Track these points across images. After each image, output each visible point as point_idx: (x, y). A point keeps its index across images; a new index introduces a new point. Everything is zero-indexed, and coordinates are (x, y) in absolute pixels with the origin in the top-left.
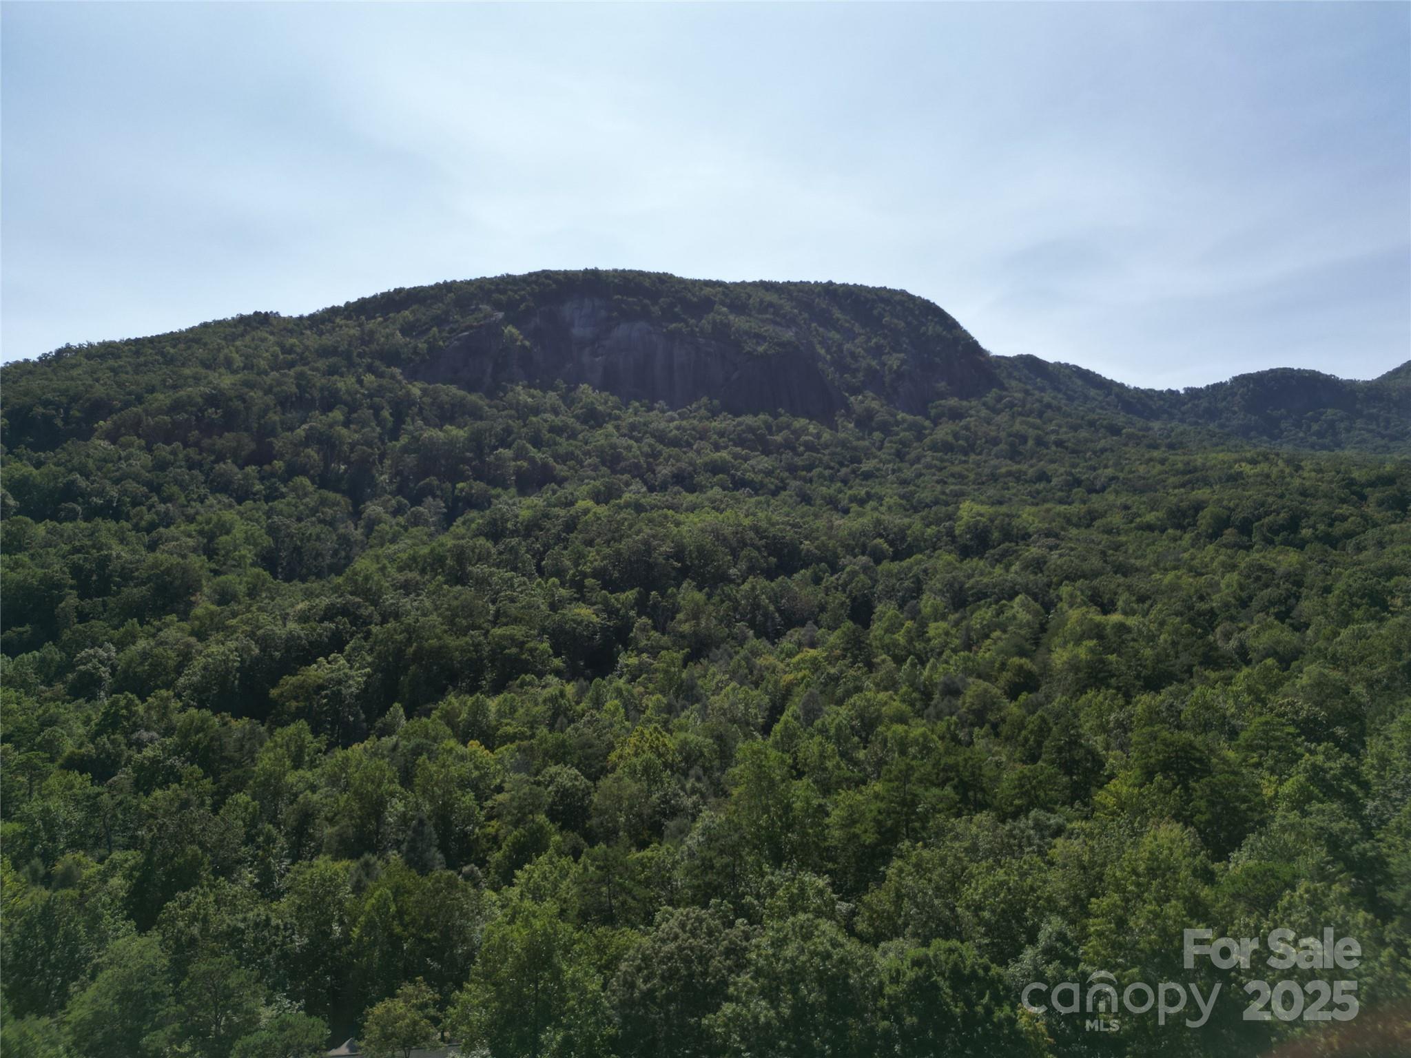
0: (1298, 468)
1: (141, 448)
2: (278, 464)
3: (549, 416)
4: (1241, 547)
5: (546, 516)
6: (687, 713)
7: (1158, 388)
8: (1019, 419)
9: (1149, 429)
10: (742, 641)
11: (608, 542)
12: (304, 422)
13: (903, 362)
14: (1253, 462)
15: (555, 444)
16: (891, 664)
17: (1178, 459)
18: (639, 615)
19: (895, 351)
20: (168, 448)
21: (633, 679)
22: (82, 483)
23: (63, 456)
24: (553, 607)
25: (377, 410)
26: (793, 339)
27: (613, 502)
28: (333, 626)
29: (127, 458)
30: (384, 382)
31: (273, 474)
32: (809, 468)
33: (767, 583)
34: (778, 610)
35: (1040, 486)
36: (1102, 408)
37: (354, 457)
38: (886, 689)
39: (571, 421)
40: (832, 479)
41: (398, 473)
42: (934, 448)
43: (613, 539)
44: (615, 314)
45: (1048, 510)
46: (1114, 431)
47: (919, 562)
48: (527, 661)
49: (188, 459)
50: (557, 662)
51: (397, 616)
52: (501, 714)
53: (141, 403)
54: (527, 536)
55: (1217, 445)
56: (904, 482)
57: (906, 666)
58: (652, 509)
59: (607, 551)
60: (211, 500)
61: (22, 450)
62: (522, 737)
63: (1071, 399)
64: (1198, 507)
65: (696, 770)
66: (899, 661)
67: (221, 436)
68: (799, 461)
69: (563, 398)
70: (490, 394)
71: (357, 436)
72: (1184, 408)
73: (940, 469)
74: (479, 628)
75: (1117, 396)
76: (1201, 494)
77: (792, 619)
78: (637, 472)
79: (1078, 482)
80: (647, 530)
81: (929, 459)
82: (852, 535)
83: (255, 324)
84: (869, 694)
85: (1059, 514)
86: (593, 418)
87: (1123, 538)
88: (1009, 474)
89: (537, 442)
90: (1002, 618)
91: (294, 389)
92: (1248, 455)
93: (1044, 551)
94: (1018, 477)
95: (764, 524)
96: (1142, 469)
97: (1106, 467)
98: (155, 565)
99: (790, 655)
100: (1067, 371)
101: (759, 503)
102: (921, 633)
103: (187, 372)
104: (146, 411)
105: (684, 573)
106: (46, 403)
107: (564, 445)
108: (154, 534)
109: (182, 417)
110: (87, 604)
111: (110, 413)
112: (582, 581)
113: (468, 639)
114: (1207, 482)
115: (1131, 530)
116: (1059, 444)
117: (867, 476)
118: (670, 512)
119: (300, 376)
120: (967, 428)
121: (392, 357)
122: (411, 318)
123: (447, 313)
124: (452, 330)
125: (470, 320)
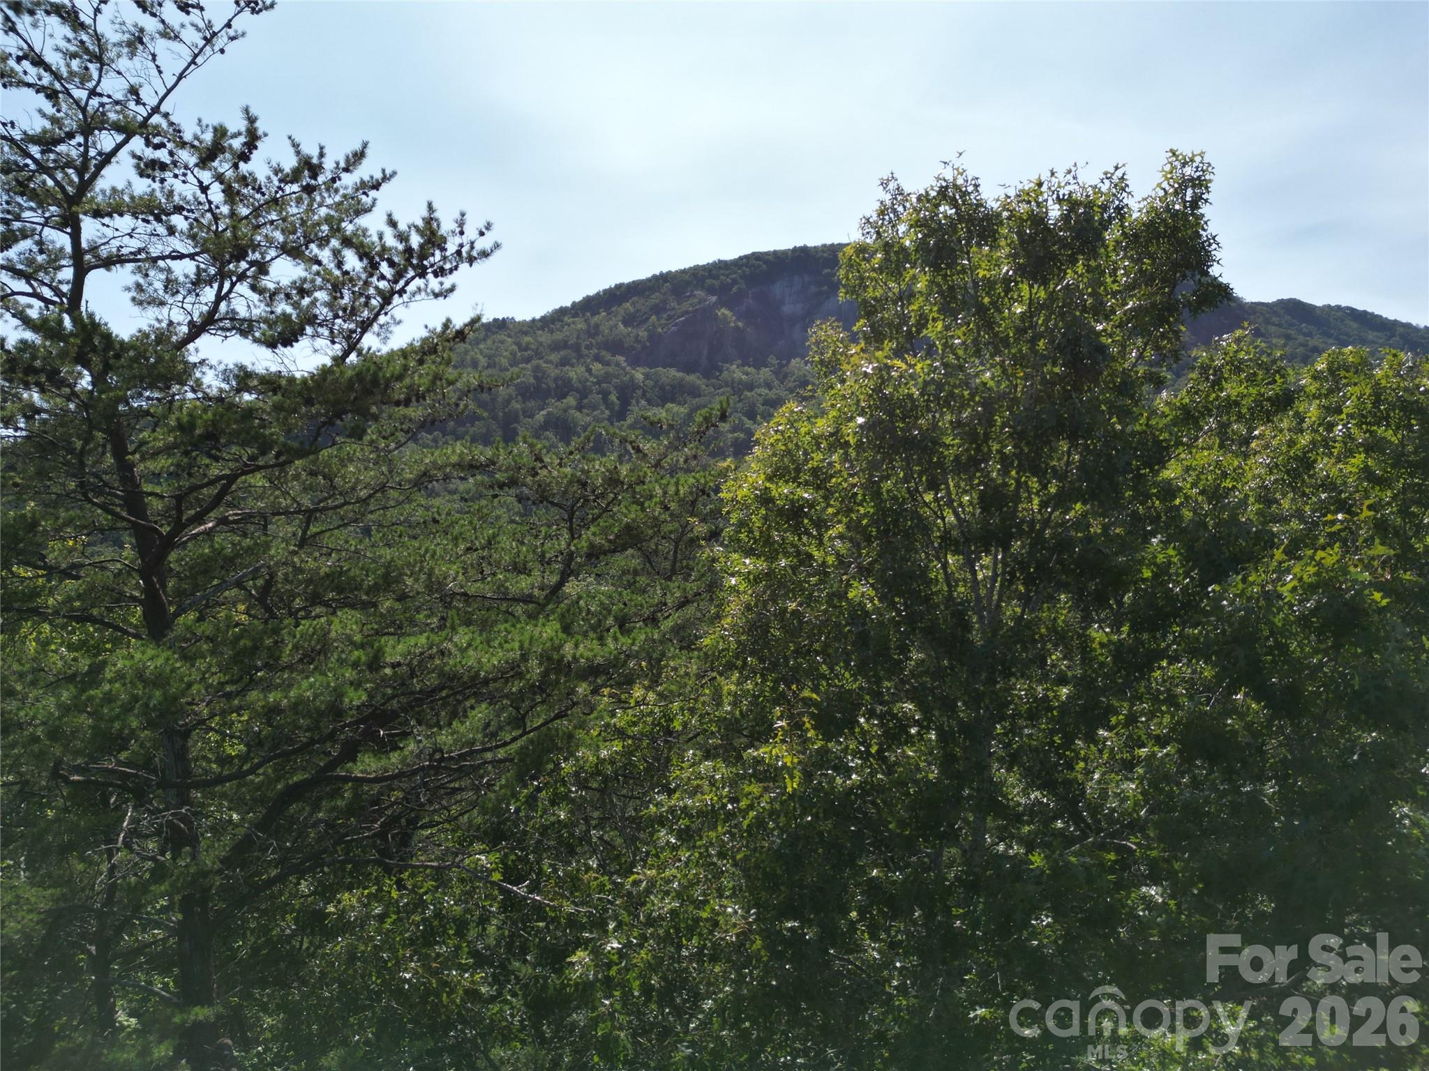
3: (764, 391)
12: (543, 409)
25: (605, 394)
30: (610, 369)
39: (784, 394)
44: (825, 288)
69: (775, 373)
70: (707, 375)
71: (588, 418)
89: (752, 415)
91: (532, 380)
100: (1339, 314)
119: (537, 369)
121: (616, 346)
122: (632, 310)
123: (665, 302)
124: (670, 317)
125: (686, 306)
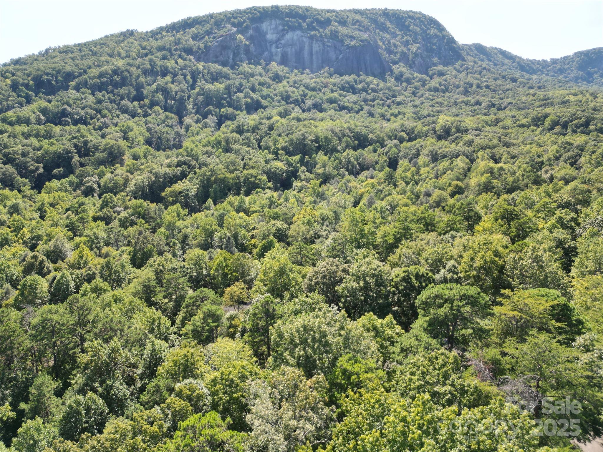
0: (596, 97)
1: (89, 94)
2: (146, 101)
3: (258, 78)
4: (562, 134)
5: (261, 124)
6: (321, 204)
7: (537, 59)
8: (470, 75)
9: (531, 79)
10: (343, 176)
11: (287, 135)
12: (155, 82)
13: (419, 48)
14: (575, 95)
15: (262, 91)
16: (404, 184)
17: (541, 94)
18: (301, 166)
19: (415, 43)
20: (101, 94)
21: (299, 191)
22: (69, 109)
23: (59, 97)
24: (267, 162)
25: (185, 76)
26: (368, 38)
27: (288, 117)
28: (181, 169)
29: (85, 99)
30: (187, 63)
31: (144, 105)
32: (373, 100)
33: (354, 152)
34: (358, 163)
35: (476, 107)
36: (510, 69)
37: (177, 97)
38: (401, 194)
39: (268, 80)
40: (383, 105)
41: (196, 104)
42: (430, 90)
43: (289, 133)
44: (286, 28)
45: (478, 119)
46: (514, 80)
47: (419, 142)
48: (258, 184)
49: (109, 98)
50: (270, 184)
51: (206, 165)
52: (250, 203)
53: (86, 74)
54: (253, 132)
55: (561, 87)
56: (415, 106)
57: (410, 185)
58: (304, 120)
59: (287, 139)
60: (122, 117)
61: (41, 95)
62: (259, 211)
63: (496, 65)
64: (546, 116)
65: (326, 223)
66: (407, 183)
67: (121, 88)
68: (369, 97)
69: (264, 69)
70: (232, 68)
71: (177, 88)
72: (548, 69)
73: (432, 100)
74: (238, 170)
75: (518, 63)
76: (548, 110)
77: (364, 167)
78: (297, 103)
79: (493, 105)
80: (304, 130)
81: (427, 95)
82: (391, 131)
83: (127, 35)
84: (394, 196)
85: (483, 120)
86: (277, 78)
87: (510, 131)
88: (463, 102)
89: (253, 90)
90: (452, 166)
91: (149, 67)
92: (574, 91)
93: (474, 137)
94: (466, 103)
95: (353, 127)
96: (524, 99)
97: (508, 98)
98: (107, 144)
99: (362, 182)
100: (495, 51)
101: (351, 117)
102: (418, 173)
103: (103, 59)
104: (89, 77)
105: (319, 148)
106: (47, 74)
107: (266, 91)
108: (103, 131)
109: (104, 80)
110: (83, 160)
111: (74, 78)
112: (277, 151)
113: (234, 175)
114: (553, 105)
115: (514, 127)
116: (488, 87)
117: (399, 104)
118: (313, 122)
119: (151, 61)
120: (445, 80)
121: (189, 51)
122: (196, 32)
123: (211, 29)
124: (214, 38)
125: (222, 32)
